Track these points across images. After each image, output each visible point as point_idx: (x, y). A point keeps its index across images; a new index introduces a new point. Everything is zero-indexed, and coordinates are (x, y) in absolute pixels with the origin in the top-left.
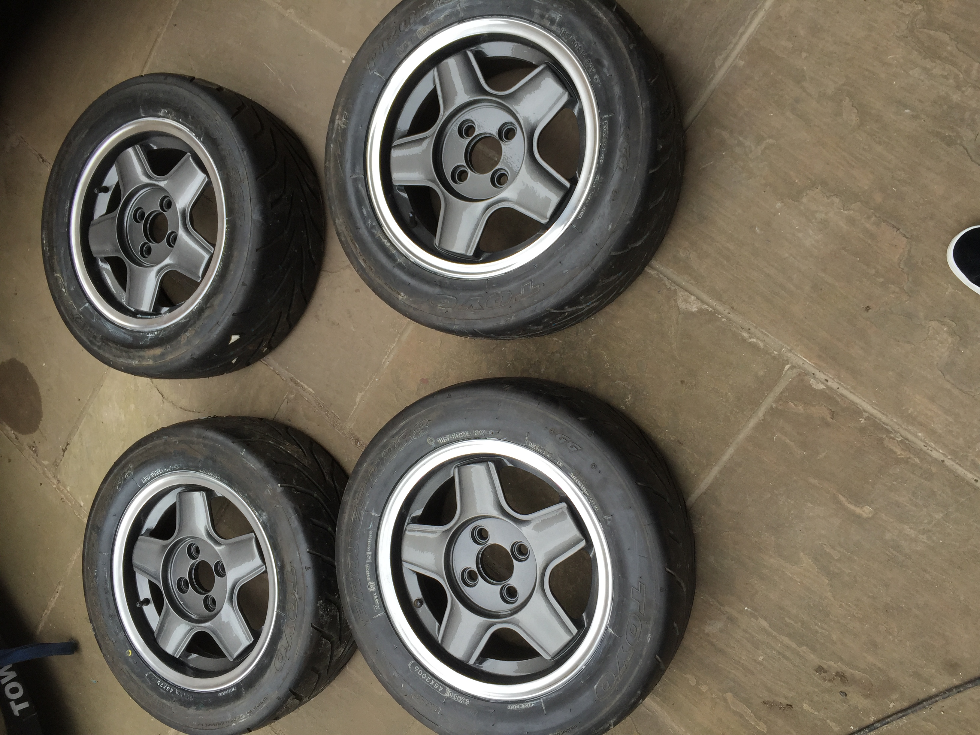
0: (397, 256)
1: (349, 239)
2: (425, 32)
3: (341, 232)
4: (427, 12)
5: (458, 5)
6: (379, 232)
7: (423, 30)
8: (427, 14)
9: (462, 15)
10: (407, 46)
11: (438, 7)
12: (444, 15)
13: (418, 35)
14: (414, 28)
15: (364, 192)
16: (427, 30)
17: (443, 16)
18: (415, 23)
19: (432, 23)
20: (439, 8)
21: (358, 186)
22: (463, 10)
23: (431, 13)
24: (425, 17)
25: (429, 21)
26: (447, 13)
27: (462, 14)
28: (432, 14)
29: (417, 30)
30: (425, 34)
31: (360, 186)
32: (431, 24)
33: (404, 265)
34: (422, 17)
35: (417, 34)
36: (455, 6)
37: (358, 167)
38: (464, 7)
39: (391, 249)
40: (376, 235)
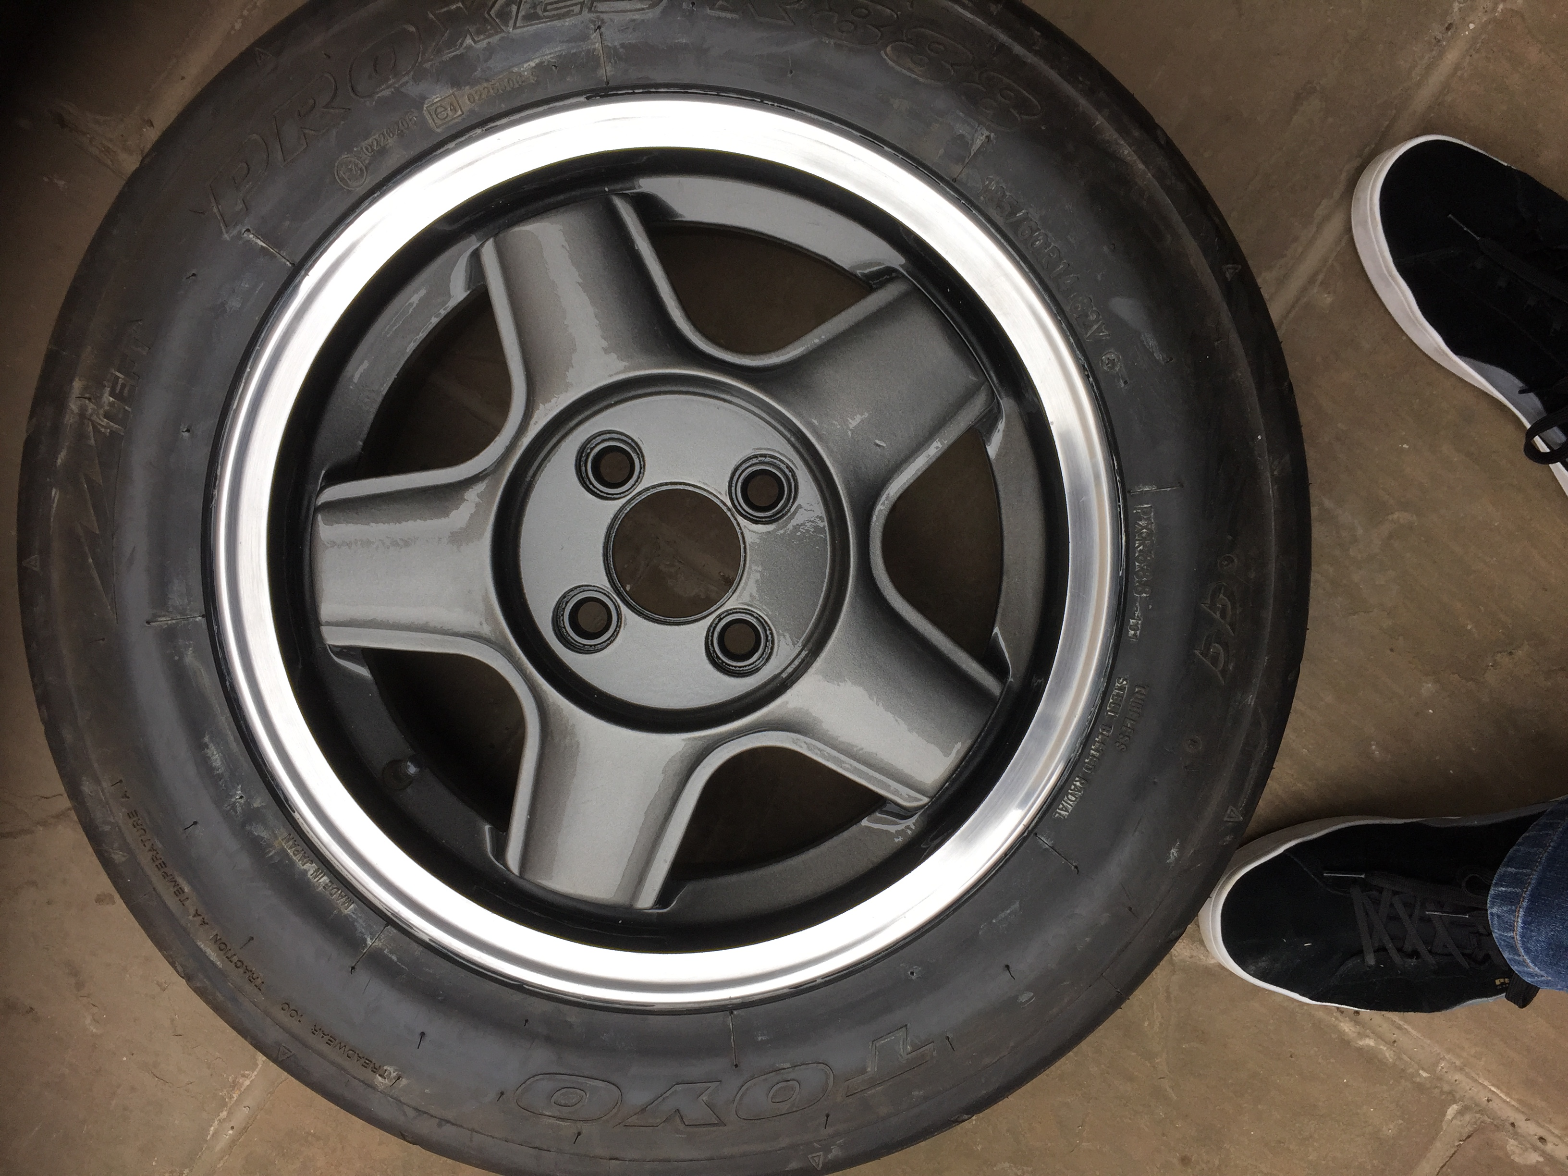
0: (360, 925)
1: (144, 858)
2: (459, 113)
3: (107, 828)
4: (469, 41)
5: (595, 36)
6: (282, 832)
7: (451, 104)
8: (469, 47)
9: (607, 71)
10: (383, 152)
11: (515, 27)
12: (537, 61)
13: (428, 117)
14: (413, 90)
15: (207, 680)
16: (467, 105)
17: (532, 64)
18: (420, 75)
19: (487, 80)
20: (518, 31)
21: (181, 658)
22: (613, 54)
23: (484, 44)
24: (462, 55)
25: (478, 73)
26: (549, 53)
27: (608, 68)
28: (490, 51)
29: (424, 98)
30: (456, 117)
31: (189, 658)
32: (485, 85)
33: (394, 958)
34: (448, 55)
35: (425, 112)
36: (585, 38)
37: (177, 587)
38: (616, 43)
39: (337, 897)
40: (270, 846)
